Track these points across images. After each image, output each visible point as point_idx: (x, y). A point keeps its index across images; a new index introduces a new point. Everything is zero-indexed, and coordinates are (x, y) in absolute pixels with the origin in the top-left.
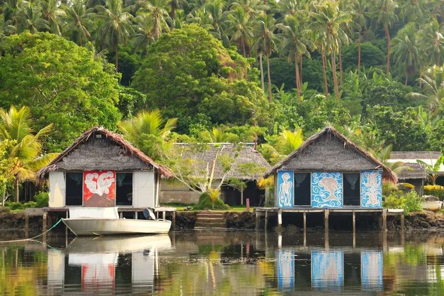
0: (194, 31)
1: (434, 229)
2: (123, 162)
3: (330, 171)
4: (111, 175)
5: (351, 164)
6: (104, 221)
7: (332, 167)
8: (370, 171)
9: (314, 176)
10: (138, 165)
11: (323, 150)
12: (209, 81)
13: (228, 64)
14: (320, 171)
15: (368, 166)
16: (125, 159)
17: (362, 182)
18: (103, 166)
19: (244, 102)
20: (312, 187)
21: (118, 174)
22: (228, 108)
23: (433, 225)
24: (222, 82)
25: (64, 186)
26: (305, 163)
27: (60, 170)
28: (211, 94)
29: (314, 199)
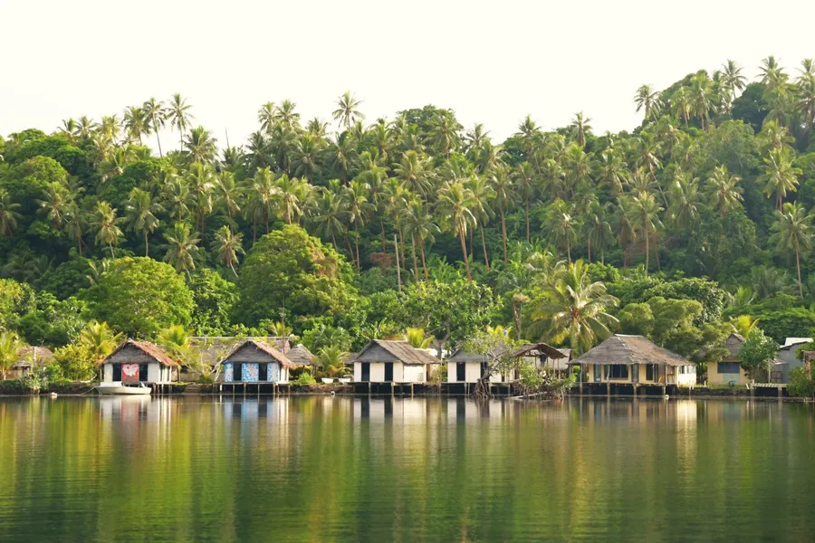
0: (291, 232)
1: (311, 393)
2: (143, 359)
3: (251, 363)
4: (137, 365)
5: (263, 359)
6: (114, 388)
7: (253, 360)
8: (272, 362)
9: (244, 365)
10: (150, 360)
11: (247, 351)
12: (298, 277)
13: (319, 262)
14: (246, 363)
15: (271, 360)
16: (143, 357)
17: (269, 368)
18: (132, 361)
19: (322, 297)
20: (243, 371)
21: (140, 365)
22: (309, 301)
23: (312, 391)
24: (309, 278)
25: (112, 372)
26: (240, 358)
27: (109, 363)
28: (298, 288)
29: (244, 378)
